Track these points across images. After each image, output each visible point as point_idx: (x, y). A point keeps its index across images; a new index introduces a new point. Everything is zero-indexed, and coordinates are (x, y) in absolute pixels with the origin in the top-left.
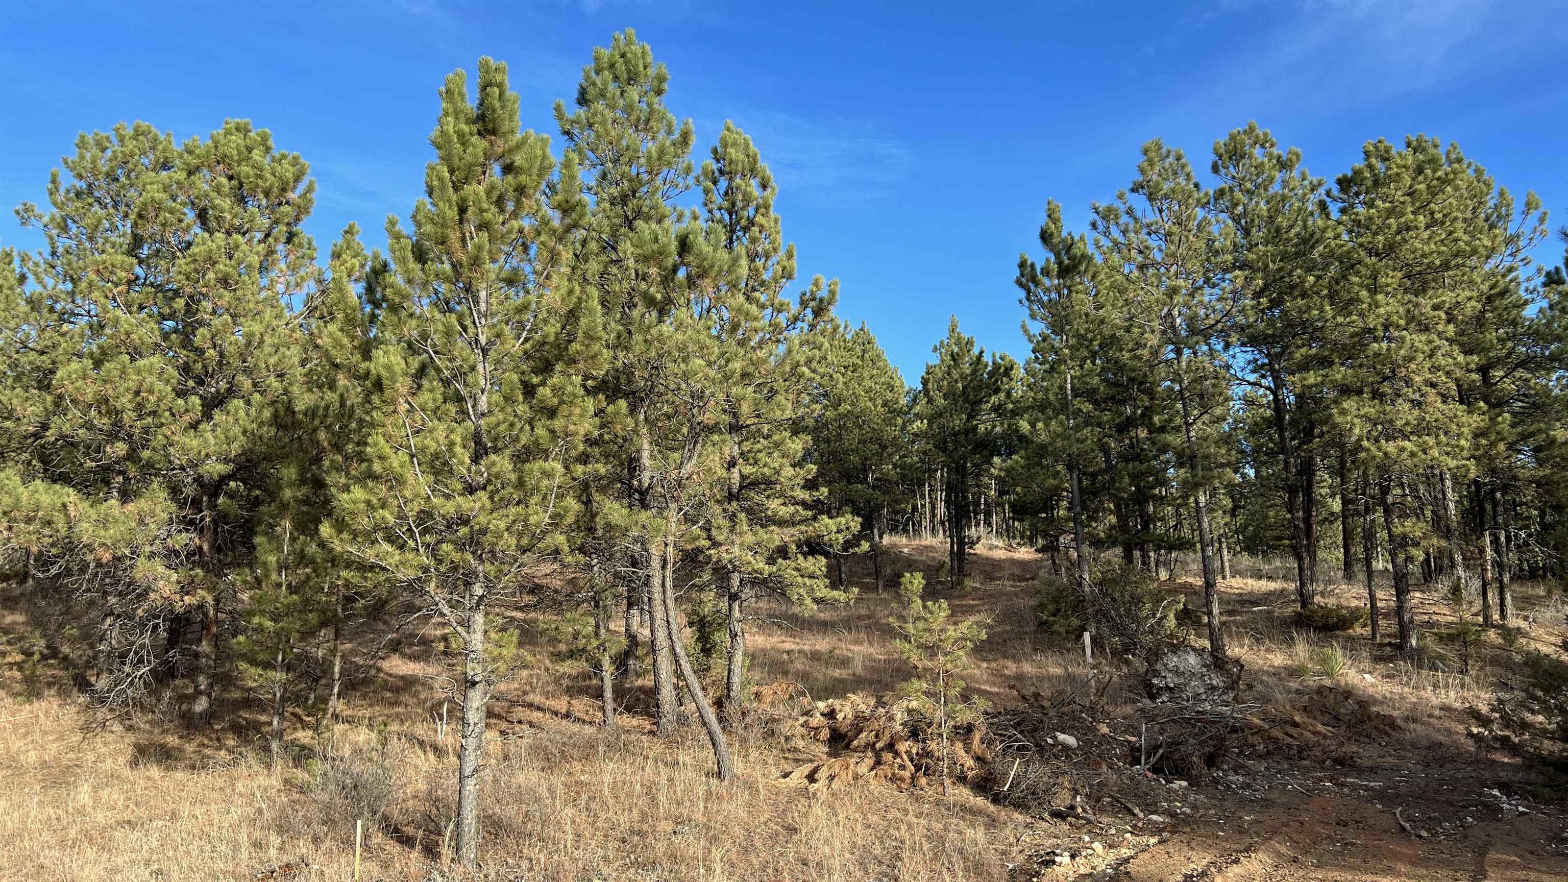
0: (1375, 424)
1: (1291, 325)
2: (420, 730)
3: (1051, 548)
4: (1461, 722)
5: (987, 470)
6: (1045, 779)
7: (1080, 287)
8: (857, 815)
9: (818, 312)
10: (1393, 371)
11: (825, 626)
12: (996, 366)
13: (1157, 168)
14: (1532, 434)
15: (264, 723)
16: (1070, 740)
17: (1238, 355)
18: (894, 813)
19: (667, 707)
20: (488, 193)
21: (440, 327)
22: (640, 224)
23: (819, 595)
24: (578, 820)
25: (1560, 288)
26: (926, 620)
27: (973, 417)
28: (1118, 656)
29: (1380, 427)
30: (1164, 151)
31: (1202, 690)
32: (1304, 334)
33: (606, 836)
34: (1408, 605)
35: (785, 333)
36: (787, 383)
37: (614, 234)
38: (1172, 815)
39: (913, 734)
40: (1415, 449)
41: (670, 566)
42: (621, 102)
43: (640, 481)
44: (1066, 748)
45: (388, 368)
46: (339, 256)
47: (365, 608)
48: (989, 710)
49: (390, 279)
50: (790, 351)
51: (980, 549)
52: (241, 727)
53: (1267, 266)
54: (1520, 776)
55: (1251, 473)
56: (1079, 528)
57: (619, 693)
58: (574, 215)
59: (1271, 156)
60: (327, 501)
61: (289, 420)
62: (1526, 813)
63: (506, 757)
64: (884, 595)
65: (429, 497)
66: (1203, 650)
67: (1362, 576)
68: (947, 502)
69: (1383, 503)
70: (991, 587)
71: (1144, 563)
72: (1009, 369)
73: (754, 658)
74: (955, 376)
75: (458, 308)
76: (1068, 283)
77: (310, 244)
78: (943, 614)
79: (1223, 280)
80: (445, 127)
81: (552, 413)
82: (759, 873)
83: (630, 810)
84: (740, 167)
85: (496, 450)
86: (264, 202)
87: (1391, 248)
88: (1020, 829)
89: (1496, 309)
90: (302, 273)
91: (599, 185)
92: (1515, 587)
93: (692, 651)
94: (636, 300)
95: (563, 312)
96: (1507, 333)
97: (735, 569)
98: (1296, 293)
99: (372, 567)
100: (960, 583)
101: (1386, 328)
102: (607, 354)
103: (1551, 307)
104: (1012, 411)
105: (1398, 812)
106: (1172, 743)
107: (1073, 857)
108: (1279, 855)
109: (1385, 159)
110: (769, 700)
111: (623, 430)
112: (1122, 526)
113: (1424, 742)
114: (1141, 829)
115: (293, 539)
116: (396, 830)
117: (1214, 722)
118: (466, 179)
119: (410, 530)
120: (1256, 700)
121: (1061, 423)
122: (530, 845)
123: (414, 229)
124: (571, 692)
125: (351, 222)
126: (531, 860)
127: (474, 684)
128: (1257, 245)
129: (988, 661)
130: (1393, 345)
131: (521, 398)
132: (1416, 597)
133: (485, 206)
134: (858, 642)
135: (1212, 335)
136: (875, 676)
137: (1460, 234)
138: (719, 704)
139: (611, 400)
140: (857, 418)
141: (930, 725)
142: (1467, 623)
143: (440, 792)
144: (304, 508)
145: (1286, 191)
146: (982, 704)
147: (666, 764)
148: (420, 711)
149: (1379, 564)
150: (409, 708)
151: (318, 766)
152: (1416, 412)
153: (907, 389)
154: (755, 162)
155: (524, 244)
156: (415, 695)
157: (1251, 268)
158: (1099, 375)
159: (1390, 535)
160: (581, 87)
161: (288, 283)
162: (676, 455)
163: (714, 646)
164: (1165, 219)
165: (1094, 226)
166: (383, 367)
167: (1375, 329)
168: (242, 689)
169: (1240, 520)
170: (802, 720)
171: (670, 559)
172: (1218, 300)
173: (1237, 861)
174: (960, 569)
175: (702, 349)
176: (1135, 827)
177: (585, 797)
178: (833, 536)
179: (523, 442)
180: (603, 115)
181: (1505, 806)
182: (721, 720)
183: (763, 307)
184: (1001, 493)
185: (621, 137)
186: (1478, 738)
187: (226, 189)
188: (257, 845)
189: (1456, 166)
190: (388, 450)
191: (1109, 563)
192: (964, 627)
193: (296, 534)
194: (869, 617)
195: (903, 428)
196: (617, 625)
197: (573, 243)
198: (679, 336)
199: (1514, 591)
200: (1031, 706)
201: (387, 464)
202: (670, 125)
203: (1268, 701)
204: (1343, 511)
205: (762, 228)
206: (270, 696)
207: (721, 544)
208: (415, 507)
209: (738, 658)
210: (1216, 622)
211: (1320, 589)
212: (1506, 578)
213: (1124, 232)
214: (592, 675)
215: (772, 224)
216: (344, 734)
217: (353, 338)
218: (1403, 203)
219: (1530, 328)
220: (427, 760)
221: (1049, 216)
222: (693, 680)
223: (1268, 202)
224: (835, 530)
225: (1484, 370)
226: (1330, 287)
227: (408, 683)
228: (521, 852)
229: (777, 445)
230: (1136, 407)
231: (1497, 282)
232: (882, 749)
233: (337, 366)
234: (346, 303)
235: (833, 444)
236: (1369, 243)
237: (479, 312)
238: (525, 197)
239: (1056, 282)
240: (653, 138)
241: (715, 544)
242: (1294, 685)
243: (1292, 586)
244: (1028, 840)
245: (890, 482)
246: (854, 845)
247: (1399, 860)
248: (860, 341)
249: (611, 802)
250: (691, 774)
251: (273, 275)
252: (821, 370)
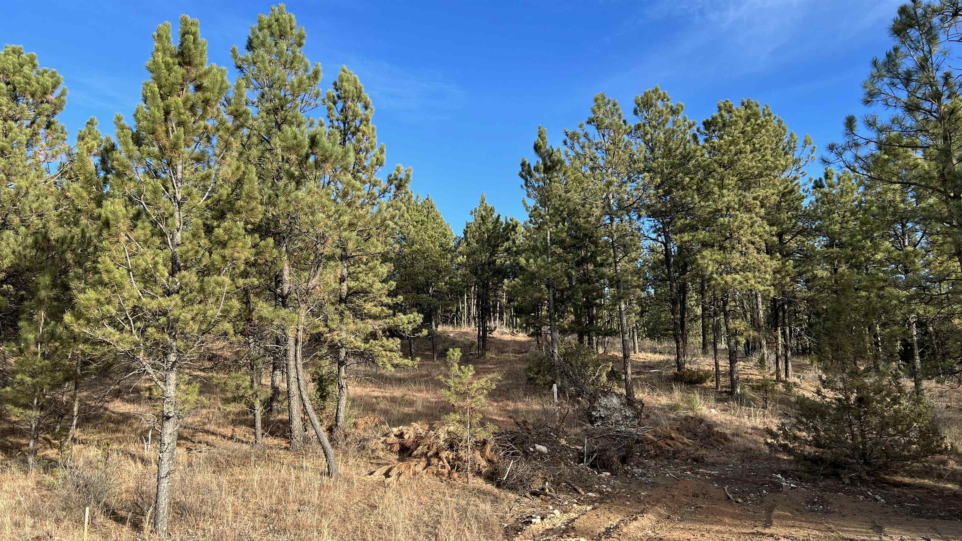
0: (720, 265)
1: (675, 205)
2: (133, 448)
3: (537, 334)
4: (762, 436)
5: (501, 287)
6: (528, 472)
7: (556, 179)
8: (414, 497)
9: (399, 187)
10: (731, 235)
11: (400, 381)
12: (508, 225)
13: (602, 110)
14: (805, 272)
15: (24, 445)
16: (543, 449)
17: (646, 222)
18: (437, 495)
19: (297, 432)
20: (185, 103)
21: (150, 188)
22: (285, 127)
23: (395, 362)
24: (236, 504)
25: (822, 190)
26: (460, 377)
27: (494, 255)
28: (574, 398)
29: (723, 267)
30: (606, 100)
31: (620, 419)
32: (682, 211)
33: (254, 513)
34: (736, 369)
35: (378, 200)
36: (379, 231)
37: (268, 133)
38: (601, 493)
39: (451, 447)
40: (741, 279)
41: (300, 344)
42: (275, 50)
43: (282, 289)
44: (541, 453)
45: (114, 213)
46: (83, 139)
47: (97, 369)
48: (496, 431)
49: (116, 155)
50: (380, 211)
51: (496, 334)
52: (8, 447)
53: (663, 171)
54: (792, 467)
55: (652, 291)
56: (553, 323)
57: (266, 423)
58: (241, 119)
59: (667, 107)
60: (71, 300)
61: (45, 245)
62: (795, 488)
63: (190, 465)
64: (438, 362)
65: (140, 297)
66: (621, 395)
67: (712, 352)
68: (477, 306)
69: (724, 310)
70: (503, 357)
71: (589, 343)
72: (515, 227)
73: (354, 402)
74: (483, 229)
75: (163, 176)
76: (549, 177)
77: (62, 129)
78: (470, 374)
79: (638, 178)
80: (156, 59)
81: (224, 245)
82: (352, 534)
83: (271, 496)
84: (351, 95)
85: (186, 268)
86: (31, 100)
87: (732, 163)
88: (512, 503)
89: (787, 201)
90: (57, 148)
91: (260, 101)
92: (794, 359)
93: (314, 397)
94: (282, 175)
95: (234, 180)
96: (792, 215)
97: (343, 346)
98: (679, 187)
99: (101, 342)
100: (483, 355)
101: (728, 210)
102: (260, 208)
103: (817, 201)
104: (515, 252)
105: (726, 488)
106: (602, 450)
107: (542, 519)
108: (660, 515)
109: (729, 112)
110: (362, 427)
111: (270, 257)
112: (578, 322)
113: (742, 448)
114: (583, 501)
115: (46, 324)
116: (114, 513)
117: (626, 437)
118: (170, 93)
119: (127, 318)
120: (651, 424)
121: (544, 260)
122: (204, 521)
123: (135, 123)
124: (235, 423)
125: (92, 117)
126: (204, 530)
127: (168, 418)
128: (658, 158)
129: (497, 402)
130: (731, 219)
131: (203, 235)
132: (740, 365)
133: (182, 111)
134: (420, 391)
135: (631, 210)
136: (430, 412)
137: (768, 157)
138: (330, 430)
139: (262, 238)
140: (424, 253)
141: (461, 441)
142: (767, 380)
143: (144, 488)
144: (55, 304)
145: (675, 127)
146: (492, 428)
147: (295, 468)
148: (133, 436)
149: (722, 345)
150: (126, 434)
151: (60, 472)
152: (743, 258)
153: (455, 236)
154: (361, 92)
155: (208, 136)
156: (130, 425)
157: (654, 171)
158: (567, 232)
159: (727, 329)
160: (249, 39)
161: (47, 155)
162: (306, 274)
163: (328, 394)
164: (606, 140)
165: (565, 143)
166: (110, 212)
167: (722, 210)
168: (10, 422)
169: (646, 319)
170: (383, 439)
171: (300, 340)
172: (635, 190)
173: (636, 519)
174: (484, 346)
175: (323, 207)
176: (579, 500)
177: (241, 489)
178: (406, 327)
179: (205, 263)
180: (263, 57)
181: (784, 484)
182: (331, 440)
183: (364, 182)
184: (509, 301)
185: (274, 72)
186: (770, 445)
187: (5, 91)
188: (17, 525)
189: (768, 118)
190: (112, 267)
191: (570, 343)
192: (482, 382)
193: (49, 320)
194: (427, 375)
195: (452, 260)
196: (266, 381)
197: (241, 137)
198: (309, 199)
199: (794, 361)
200: (522, 428)
201: (111, 275)
202: (306, 66)
203: (658, 425)
204: (703, 315)
205: (364, 134)
206: (29, 427)
207: (334, 330)
208: (130, 304)
209: (343, 402)
210: (629, 378)
211: (689, 359)
212: (789, 354)
213: (583, 147)
214: (249, 413)
215: (371, 132)
216: (80, 451)
217: (90, 193)
218: (739, 138)
219: (805, 212)
220: (136, 467)
221: (539, 136)
222: (313, 415)
223: (665, 134)
224: (406, 322)
225: (780, 235)
226: (697, 184)
227: (125, 418)
228: (198, 525)
229: (371, 269)
230: (587, 251)
231: (788, 185)
232: (431, 456)
233: (79, 211)
234: (86, 170)
235: (408, 269)
236: (720, 160)
237: (177, 179)
238: (210, 106)
239: (542, 175)
240: (296, 73)
241: (331, 331)
242: (672, 415)
243: (673, 358)
244: (516, 509)
245: (443, 293)
246: (412, 515)
247: (726, 516)
248: (426, 206)
249: (258, 492)
250: (310, 474)
251: (36, 149)
252: (400, 223)
